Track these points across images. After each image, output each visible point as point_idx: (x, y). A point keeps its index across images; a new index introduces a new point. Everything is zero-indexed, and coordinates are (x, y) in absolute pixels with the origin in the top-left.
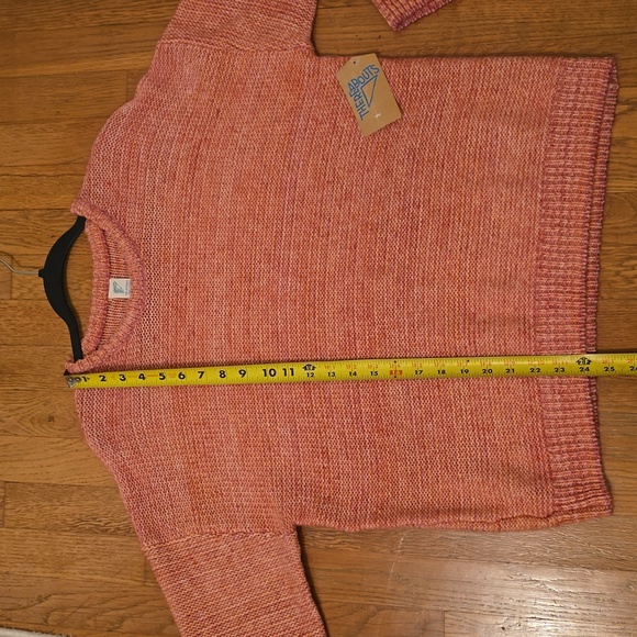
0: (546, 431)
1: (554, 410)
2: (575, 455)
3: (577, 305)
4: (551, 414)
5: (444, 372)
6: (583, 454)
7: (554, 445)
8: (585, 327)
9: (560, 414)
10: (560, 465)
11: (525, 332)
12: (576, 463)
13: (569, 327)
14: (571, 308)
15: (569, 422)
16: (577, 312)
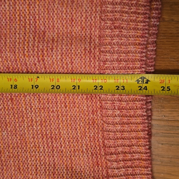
0: (106, 141)
1: (114, 124)
2: (129, 163)
3: (141, 25)
4: (111, 127)
5: (16, 87)
6: (137, 163)
7: (112, 154)
8: (146, 48)
9: (119, 127)
10: (116, 171)
11: (90, 52)
12: (130, 171)
13: (132, 48)
14: (134, 29)
15: (126, 135)
16: (140, 33)
